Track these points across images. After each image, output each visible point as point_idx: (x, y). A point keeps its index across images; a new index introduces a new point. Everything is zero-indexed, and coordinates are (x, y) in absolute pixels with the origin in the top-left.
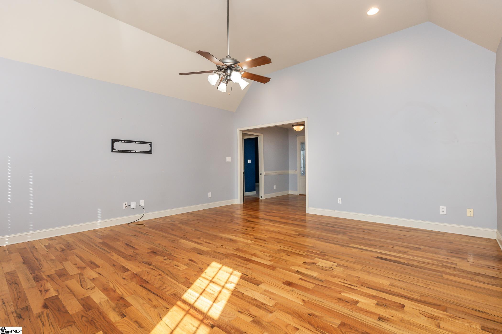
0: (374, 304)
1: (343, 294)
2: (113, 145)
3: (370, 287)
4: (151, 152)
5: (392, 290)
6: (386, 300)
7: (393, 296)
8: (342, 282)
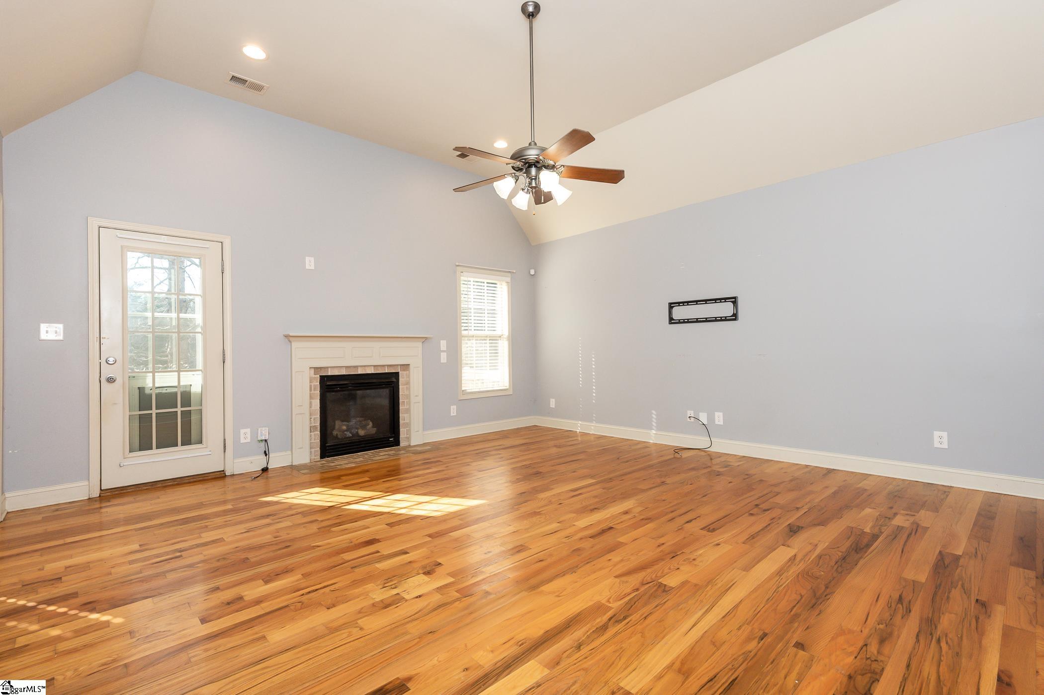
0: (245, 596)
1: (300, 576)
2: (670, 313)
3: (287, 609)
4: (735, 317)
5: (249, 632)
6: (237, 611)
7: (233, 623)
8: (332, 585)
